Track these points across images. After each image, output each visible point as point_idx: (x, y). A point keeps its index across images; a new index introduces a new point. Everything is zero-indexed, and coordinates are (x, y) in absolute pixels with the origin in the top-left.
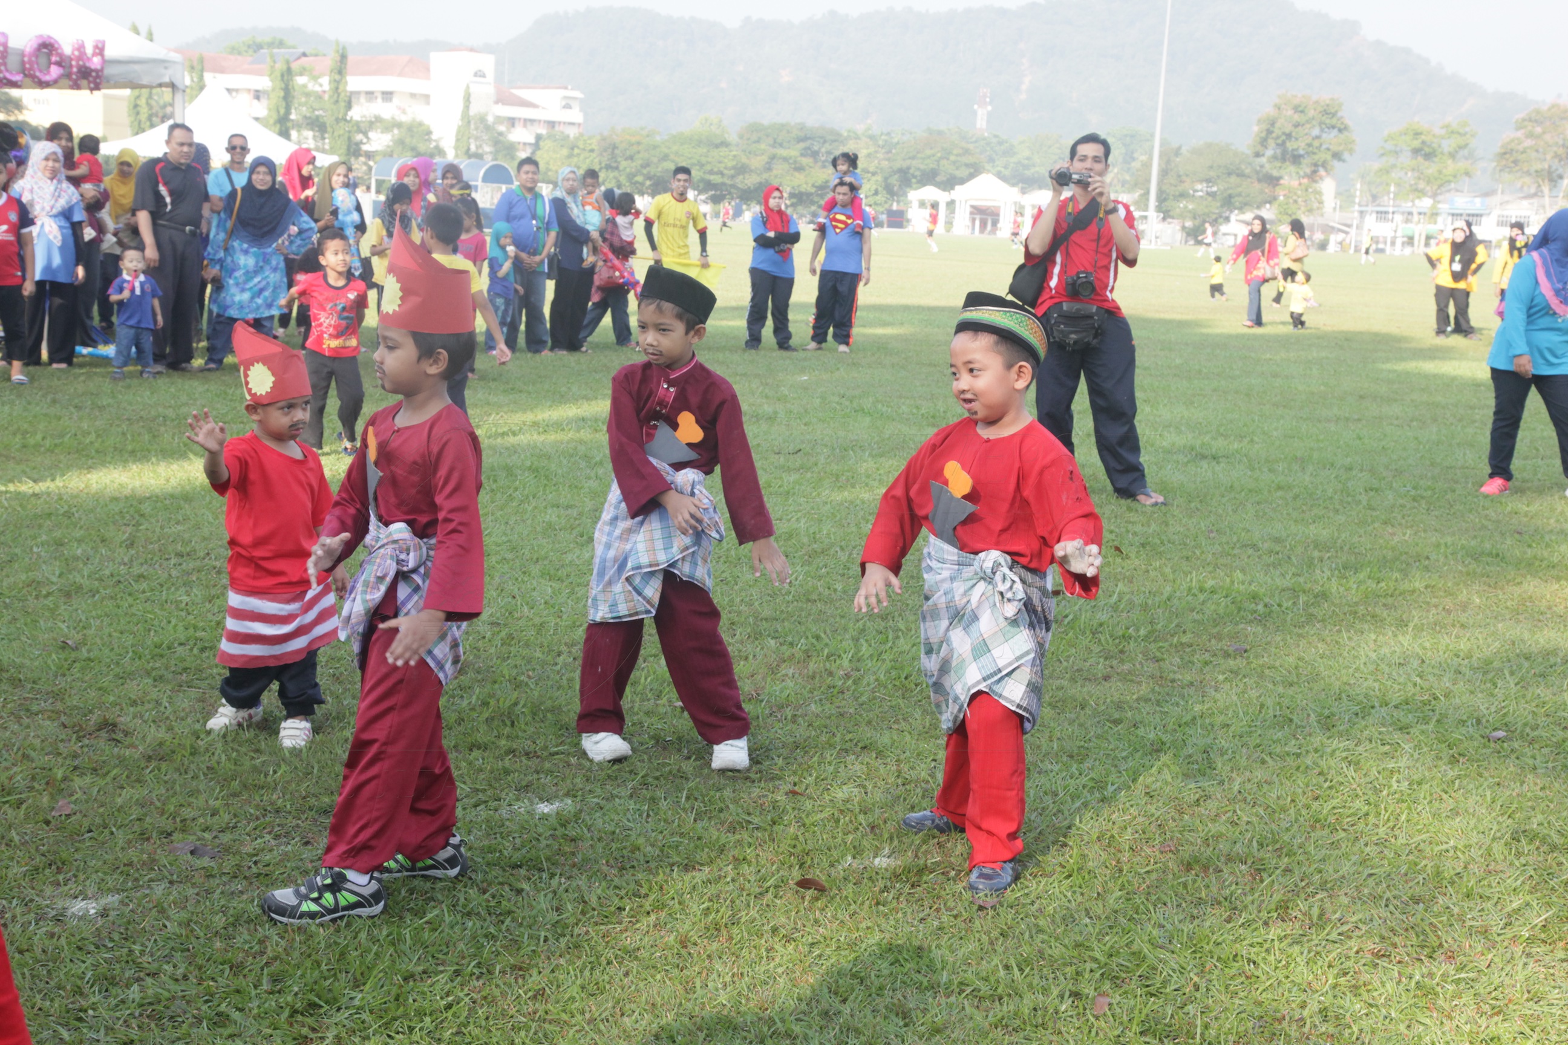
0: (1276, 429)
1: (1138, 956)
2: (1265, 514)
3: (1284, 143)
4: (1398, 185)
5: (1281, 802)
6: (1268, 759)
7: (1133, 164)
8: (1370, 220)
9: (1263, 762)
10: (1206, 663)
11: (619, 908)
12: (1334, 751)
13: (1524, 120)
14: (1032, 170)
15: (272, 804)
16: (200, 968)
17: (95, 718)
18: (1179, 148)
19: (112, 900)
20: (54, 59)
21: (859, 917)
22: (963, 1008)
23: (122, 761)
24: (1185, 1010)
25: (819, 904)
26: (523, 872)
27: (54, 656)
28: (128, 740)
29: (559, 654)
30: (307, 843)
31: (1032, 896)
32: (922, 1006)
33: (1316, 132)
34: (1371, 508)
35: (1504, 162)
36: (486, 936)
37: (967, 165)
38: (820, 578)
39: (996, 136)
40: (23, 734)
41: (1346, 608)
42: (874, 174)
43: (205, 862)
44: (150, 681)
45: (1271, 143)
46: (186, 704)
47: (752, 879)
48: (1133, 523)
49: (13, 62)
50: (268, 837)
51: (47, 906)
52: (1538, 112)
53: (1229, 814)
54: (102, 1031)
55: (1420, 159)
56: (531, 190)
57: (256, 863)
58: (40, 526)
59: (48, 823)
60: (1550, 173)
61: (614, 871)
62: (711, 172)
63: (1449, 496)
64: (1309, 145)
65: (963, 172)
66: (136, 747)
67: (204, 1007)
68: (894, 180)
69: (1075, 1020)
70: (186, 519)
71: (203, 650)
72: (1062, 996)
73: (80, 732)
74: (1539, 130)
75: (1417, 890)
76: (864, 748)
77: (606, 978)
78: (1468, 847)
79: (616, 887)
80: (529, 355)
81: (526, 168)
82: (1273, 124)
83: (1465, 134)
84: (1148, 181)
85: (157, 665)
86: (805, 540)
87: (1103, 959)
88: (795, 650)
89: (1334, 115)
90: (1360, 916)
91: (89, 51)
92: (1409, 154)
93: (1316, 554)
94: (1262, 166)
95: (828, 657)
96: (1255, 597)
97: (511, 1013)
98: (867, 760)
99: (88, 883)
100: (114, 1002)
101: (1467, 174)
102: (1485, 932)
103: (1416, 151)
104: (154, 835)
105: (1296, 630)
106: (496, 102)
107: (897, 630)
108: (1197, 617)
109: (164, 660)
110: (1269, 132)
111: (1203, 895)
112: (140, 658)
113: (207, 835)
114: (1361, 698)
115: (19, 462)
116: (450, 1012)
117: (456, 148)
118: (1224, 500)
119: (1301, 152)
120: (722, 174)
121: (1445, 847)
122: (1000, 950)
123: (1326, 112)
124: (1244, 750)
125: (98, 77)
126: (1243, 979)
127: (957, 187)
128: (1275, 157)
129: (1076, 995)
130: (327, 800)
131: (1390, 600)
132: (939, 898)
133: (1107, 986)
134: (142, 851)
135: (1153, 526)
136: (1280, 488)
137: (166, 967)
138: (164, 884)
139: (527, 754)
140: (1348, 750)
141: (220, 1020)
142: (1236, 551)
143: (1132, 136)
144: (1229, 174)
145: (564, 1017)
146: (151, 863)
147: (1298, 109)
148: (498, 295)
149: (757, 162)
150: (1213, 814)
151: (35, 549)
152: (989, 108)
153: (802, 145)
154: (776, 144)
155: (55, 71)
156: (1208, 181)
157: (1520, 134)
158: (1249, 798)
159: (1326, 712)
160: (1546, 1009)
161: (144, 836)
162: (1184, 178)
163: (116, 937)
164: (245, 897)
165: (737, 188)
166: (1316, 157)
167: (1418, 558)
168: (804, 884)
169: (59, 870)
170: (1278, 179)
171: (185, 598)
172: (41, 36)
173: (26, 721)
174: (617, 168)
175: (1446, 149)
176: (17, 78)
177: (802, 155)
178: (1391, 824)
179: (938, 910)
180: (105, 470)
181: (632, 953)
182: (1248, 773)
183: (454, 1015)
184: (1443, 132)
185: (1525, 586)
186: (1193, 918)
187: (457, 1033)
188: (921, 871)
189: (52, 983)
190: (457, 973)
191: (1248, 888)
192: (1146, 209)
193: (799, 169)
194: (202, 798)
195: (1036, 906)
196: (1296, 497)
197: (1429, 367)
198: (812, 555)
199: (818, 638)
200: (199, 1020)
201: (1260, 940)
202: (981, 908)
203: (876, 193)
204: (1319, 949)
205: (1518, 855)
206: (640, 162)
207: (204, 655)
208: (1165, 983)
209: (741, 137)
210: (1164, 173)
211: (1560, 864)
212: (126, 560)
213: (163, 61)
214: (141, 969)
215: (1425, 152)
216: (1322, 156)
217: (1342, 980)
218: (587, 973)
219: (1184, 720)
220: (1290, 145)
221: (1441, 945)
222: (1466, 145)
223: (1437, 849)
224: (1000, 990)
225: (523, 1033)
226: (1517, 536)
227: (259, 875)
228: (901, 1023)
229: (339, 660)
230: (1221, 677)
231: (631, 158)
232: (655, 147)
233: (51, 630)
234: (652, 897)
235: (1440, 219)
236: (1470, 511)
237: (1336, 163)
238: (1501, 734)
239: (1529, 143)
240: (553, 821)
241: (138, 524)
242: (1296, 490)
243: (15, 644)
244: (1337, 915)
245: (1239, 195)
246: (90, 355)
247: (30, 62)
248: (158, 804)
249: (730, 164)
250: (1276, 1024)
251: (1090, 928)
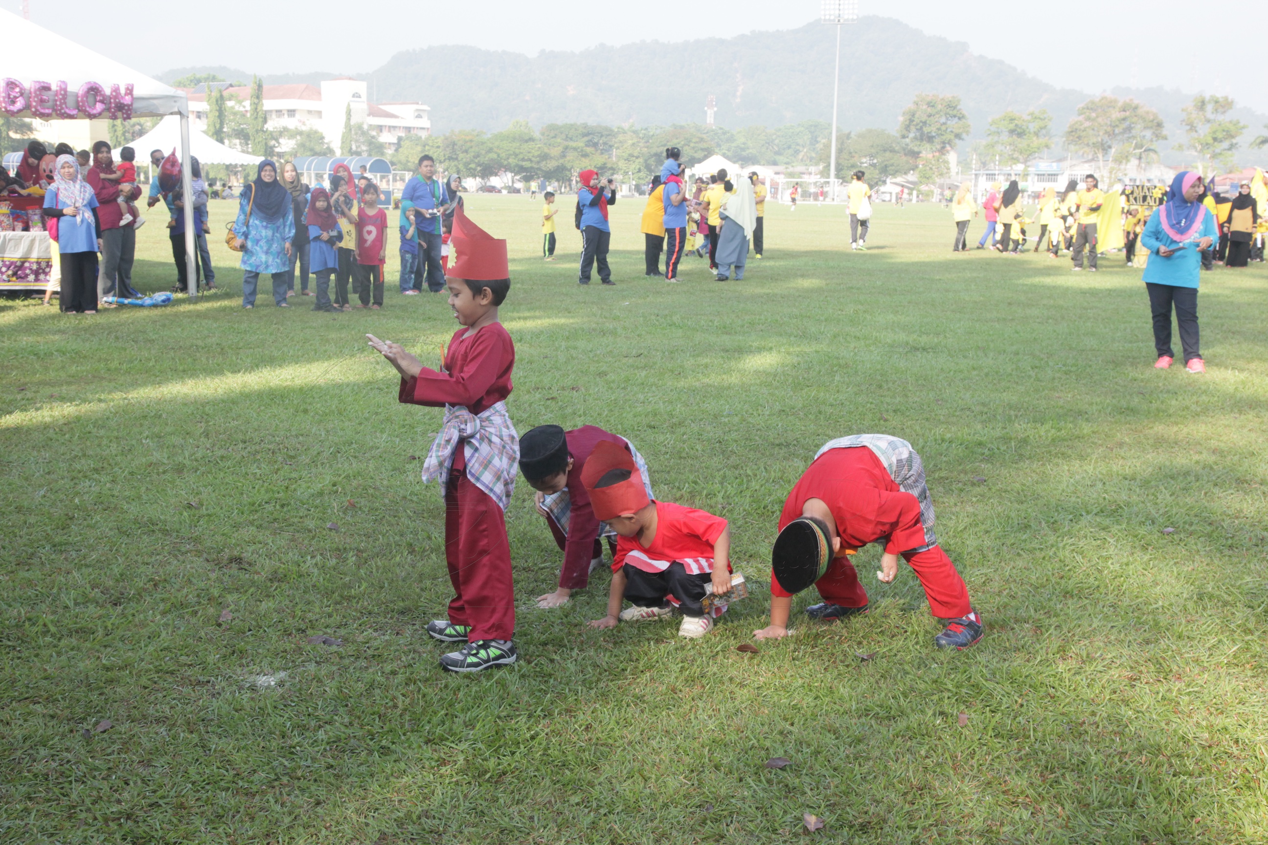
0: (959, 328)
1: (976, 686)
2: (970, 387)
3: (921, 128)
4: (1001, 155)
5: (1040, 582)
6: (1022, 552)
7: (817, 145)
8: (982, 180)
9: (1019, 555)
10: (961, 490)
11: (623, 670)
12: (1065, 545)
13: (1083, 108)
14: (747, 152)
15: (365, 608)
16: (359, 718)
17: (226, 554)
18: (850, 134)
19: (282, 674)
20: (98, 98)
21: (783, 669)
22: (872, 726)
23: (253, 582)
24: (1017, 720)
25: (755, 661)
26: (550, 647)
27: (185, 514)
28: (252, 569)
29: (524, 501)
30: (398, 634)
31: (895, 651)
32: (844, 726)
33: (943, 120)
34: (1039, 380)
35: (1071, 138)
36: (540, 691)
37: (702, 149)
38: (684, 442)
39: (721, 129)
40: (182, 568)
41: (1044, 449)
42: (637, 157)
43: (334, 648)
44: (254, 528)
45: (913, 129)
46: (283, 543)
47: (705, 646)
48: (884, 396)
49: (70, 102)
50: (370, 631)
51: (242, 681)
52: (1093, 102)
53: (1007, 591)
54: (309, 760)
55: (1015, 137)
56: (430, 178)
57: (368, 648)
58: (141, 425)
59: (219, 625)
60: (1102, 144)
61: (611, 645)
62: (523, 160)
63: (1088, 370)
64: (939, 129)
65: (699, 155)
66: (258, 573)
67: (371, 743)
68: (652, 161)
69: (948, 730)
70: (240, 416)
71: (283, 506)
72: (934, 715)
73: (218, 563)
74: (1094, 115)
75: (1147, 635)
76: (751, 556)
77: (630, 715)
78: (1171, 605)
79: (616, 656)
80: (432, 294)
81: (425, 163)
82: (913, 115)
83: (1045, 119)
84: (829, 157)
85: (256, 517)
86: (665, 416)
87: (954, 690)
88: (683, 491)
89: (955, 108)
90: (1114, 654)
91: (123, 91)
92: (1007, 133)
93: (1012, 413)
94: (907, 145)
95: (706, 496)
96: (980, 444)
97: (574, 741)
98: (755, 565)
99: (263, 664)
100: (311, 741)
101: (1047, 146)
102: (1197, 661)
103: (1012, 132)
104: (294, 632)
105: (1014, 465)
106: (369, 115)
107: (748, 476)
108: (945, 459)
109: (259, 514)
110: (911, 121)
111: (1007, 644)
112: (242, 513)
113: (328, 630)
114: (1071, 509)
115: (110, 381)
116: (537, 740)
117: (342, 148)
118: (941, 378)
119: (934, 134)
120: (530, 160)
121: (1155, 606)
122: (884, 686)
123: (949, 106)
124: (1005, 548)
125: (129, 110)
126: (1049, 699)
127: (696, 165)
128: (915, 138)
129: (942, 713)
130: (402, 604)
131: (1070, 443)
132: (833, 654)
133: (962, 707)
134: (292, 643)
135: (898, 399)
136: (974, 369)
137: (336, 718)
138: (314, 664)
139: (524, 569)
140: (1074, 544)
141: (385, 751)
142: (957, 413)
143: (816, 126)
144: (885, 151)
145: (610, 741)
146: (299, 650)
147: (930, 104)
148: (407, 252)
149: (555, 152)
150: (997, 590)
151: (144, 441)
152: (715, 109)
153: (586, 139)
154: (568, 138)
155: (99, 107)
156: (872, 156)
157: (1081, 118)
158: (1018, 579)
159: (1052, 520)
160: (1251, 708)
161: (287, 633)
162: (854, 154)
163: (296, 699)
164: (371, 670)
165: (542, 170)
166: (944, 137)
167: (1080, 413)
168: (743, 649)
169: (241, 658)
170: (919, 153)
171: (258, 471)
172: (89, 83)
173: (181, 558)
174: (456, 159)
175: (1032, 131)
176: (74, 112)
177: (586, 146)
178: (1116, 593)
179: (834, 662)
180: (170, 385)
181: (641, 698)
182: (1012, 563)
183: (540, 744)
184: (1029, 118)
185: (1155, 429)
186: (1005, 660)
187: (544, 754)
188: (817, 636)
189: (265, 730)
190: (530, 716)
191: (1035, 639)
192: (828, 176)
193: (585, 155)
194: (317, 604)
195: (898, 657)
196: (987, 375)
197: (1048, 281)
198: (673, 427)
199: (695, 483)
200: (371, 753)
201: (1053, 673)
202: (863, 660)
203: (639, 171)
204: (1093, 676)
205: (1204, 609)
206: (473, 154)
207: (285, 509)
208: (1000, 703)
209: (543, 134)
210: (840, 151)
211: (1233, 614)
212: (208, 446)
213: (173, 97)
214: (320, 720)
215: (1018, 132)
216: (948, 136)
217: (1113, 696)
218: (616, 712)
219: (959, 529)
220: (926, 130)
221: (1171, 671)
222: (1045, 127)
223: (1151, 607)
224: (892, 713)
225: (587, 753)
226: (1141, 396)
227: (374, 656)
228: (834, 737)
229: (377, 510)
230: (974, 499)
231: (466, 151)
232: (483, 143)
233: (176, 496)
234: (642, 663)
235: (1029, 178)
236: (1105, 379)
237: (957, 141)
238: (1170, 529)
239: (1087, 124)
240: (559, 612)
241: (207, 422)
242: (986, 370)
243: (155, 506)
244: (1098, 654)
245: (892, 165)
246: (129, 303)
247: (82, 101)
248: (289, 611)
249: (536, 154)
250: (1079, 727)
251: (938, 671)
